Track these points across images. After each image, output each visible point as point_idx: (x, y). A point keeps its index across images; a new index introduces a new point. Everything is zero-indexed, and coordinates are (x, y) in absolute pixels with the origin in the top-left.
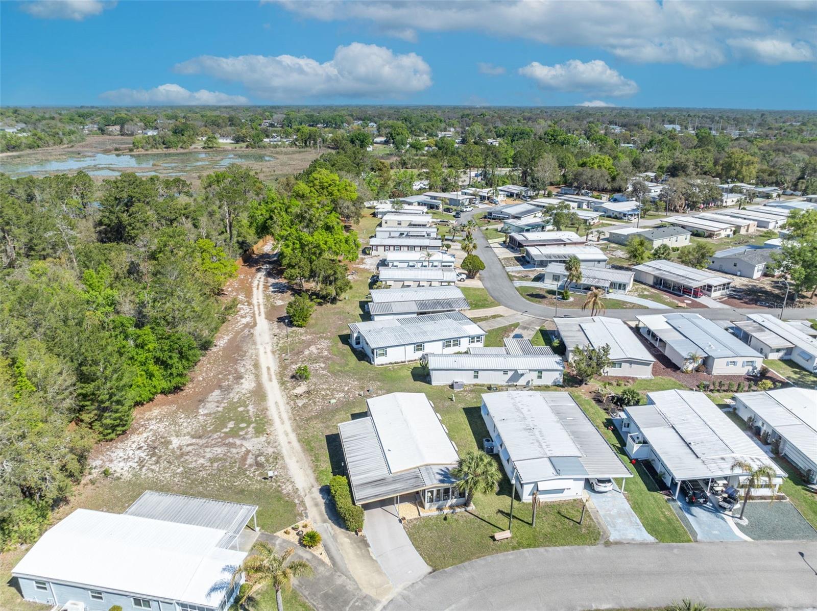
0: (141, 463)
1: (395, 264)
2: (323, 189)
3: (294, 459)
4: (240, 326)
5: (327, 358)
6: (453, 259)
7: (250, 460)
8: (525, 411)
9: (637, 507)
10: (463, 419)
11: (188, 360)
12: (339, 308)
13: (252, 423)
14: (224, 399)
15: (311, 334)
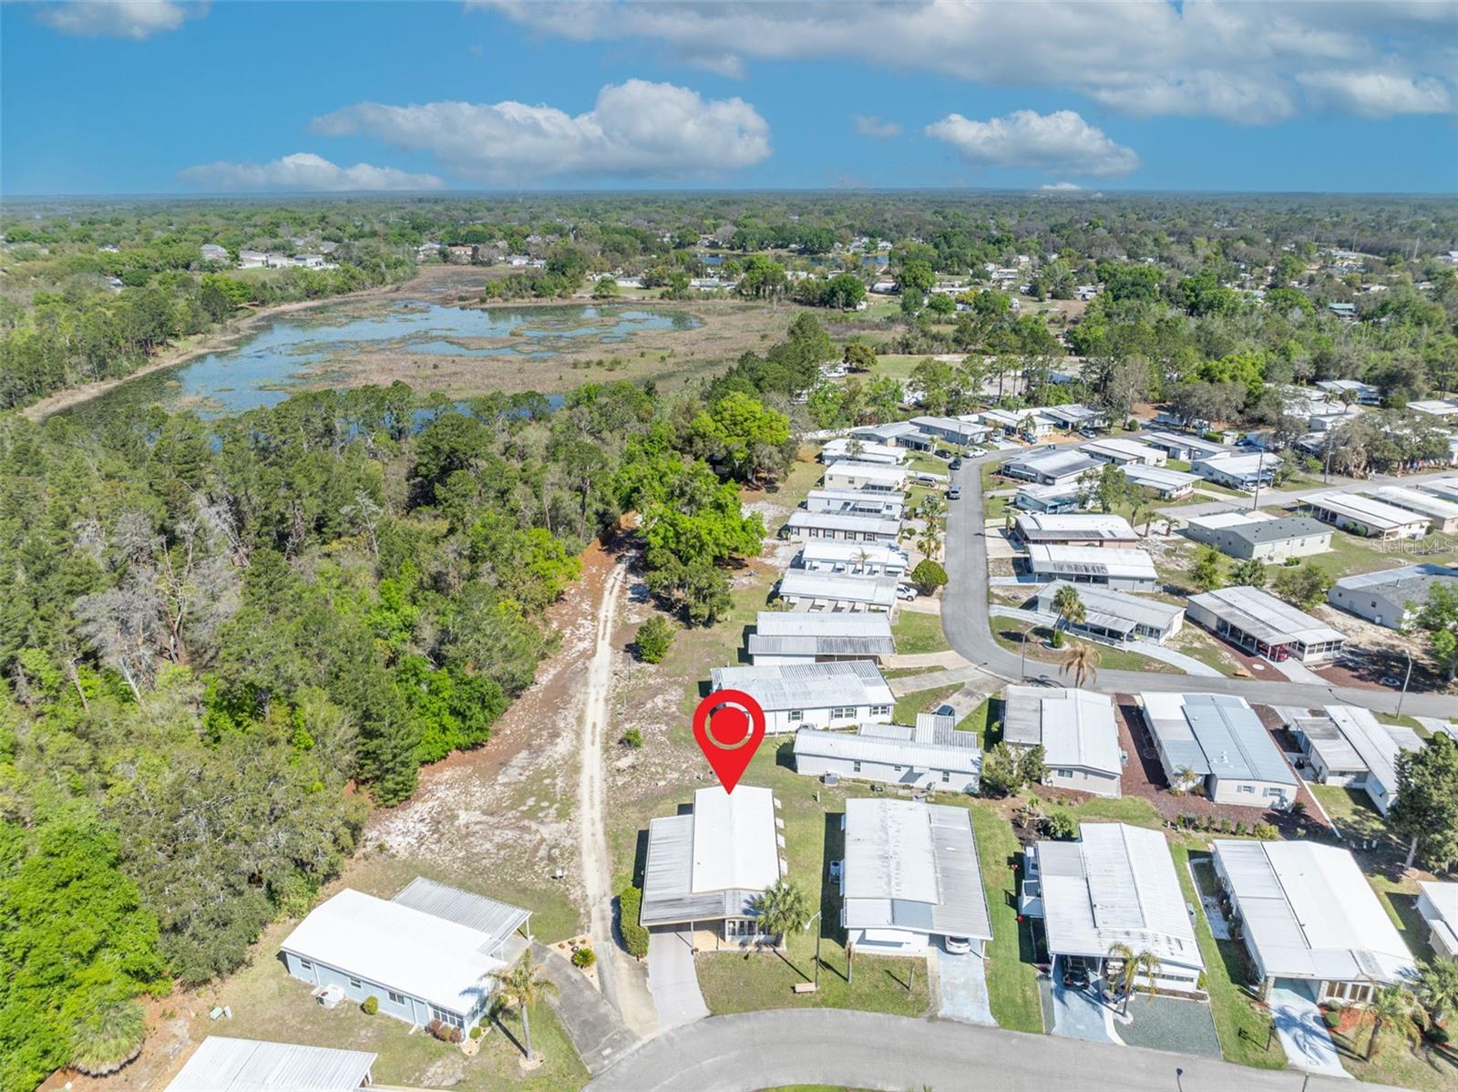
0: (421, 839)
1: (815, 564)
2: (735, 424)
3: (594, 857)
4: (574, 653)
5: (674, 718)
6: (904, 563)
7: (542, 852)
8: (891, 831)
9: (993, 980)
10: (820, 828)
11: (491, 710)
12: (714, 635)
13: (556, 802)
14: (530, 764)
15: (662, 676)
